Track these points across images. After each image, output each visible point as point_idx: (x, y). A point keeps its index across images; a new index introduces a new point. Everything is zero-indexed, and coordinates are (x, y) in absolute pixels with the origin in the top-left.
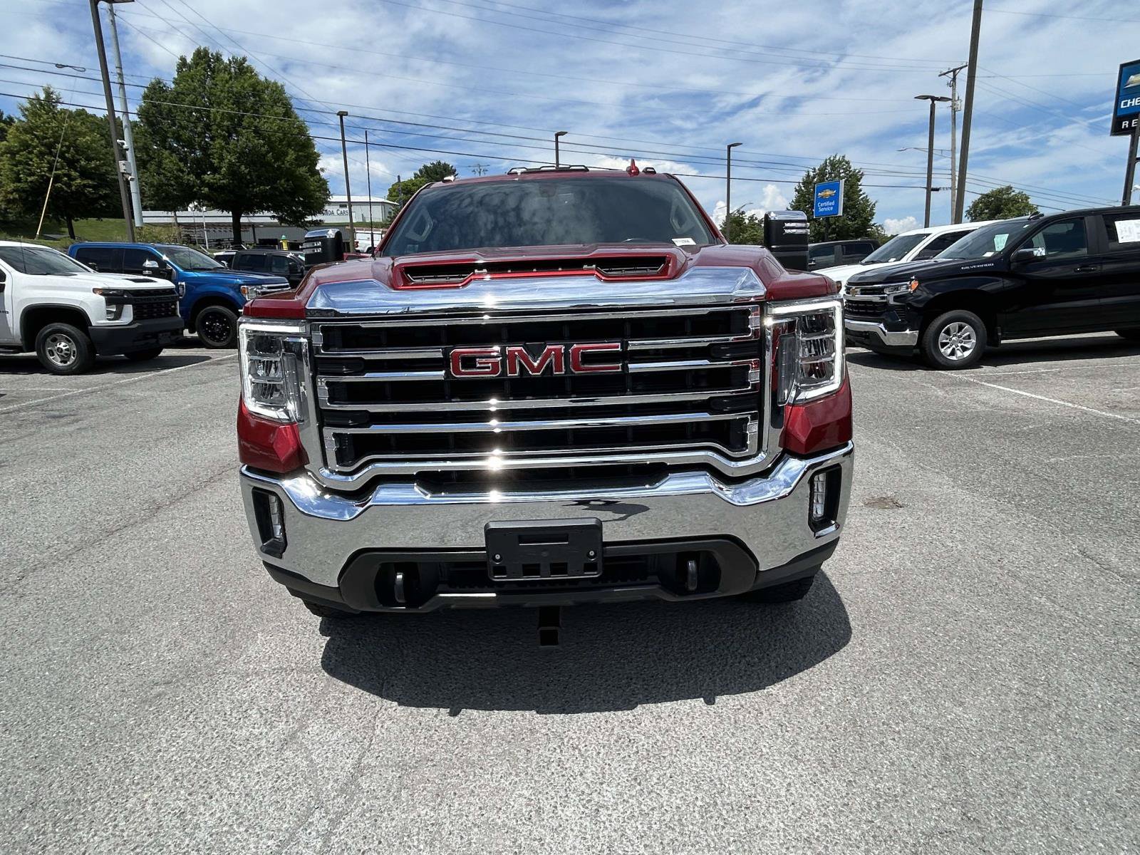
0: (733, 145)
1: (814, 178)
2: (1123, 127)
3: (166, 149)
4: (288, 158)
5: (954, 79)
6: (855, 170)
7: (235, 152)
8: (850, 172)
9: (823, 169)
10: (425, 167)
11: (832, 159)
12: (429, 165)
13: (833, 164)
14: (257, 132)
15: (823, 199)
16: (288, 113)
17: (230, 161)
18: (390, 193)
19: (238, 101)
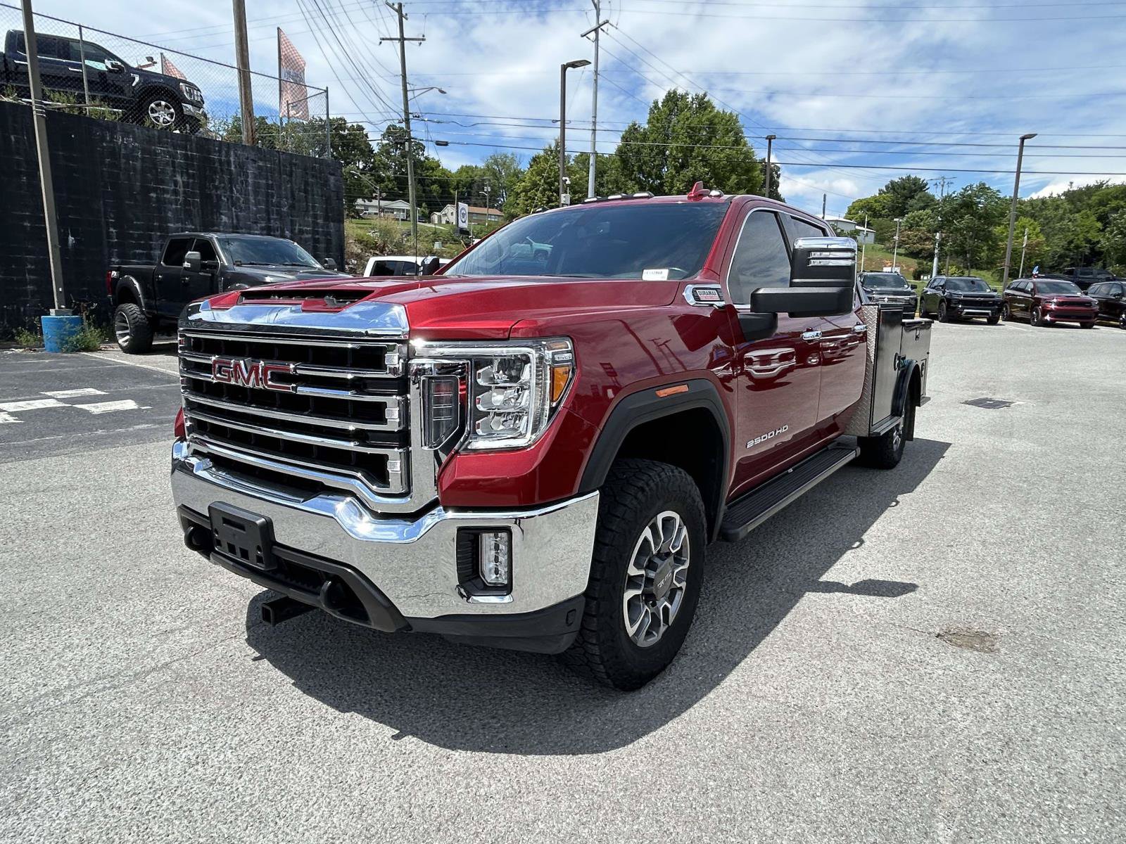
3: (632, 180)
4: (729, 183)
7: (683, 181)
10: (892, 183)
12: (896, 180)
14: (704, 160)
16: (738, 141)
17: (679, 188)
18: (850, 211)
19: (692, 132)
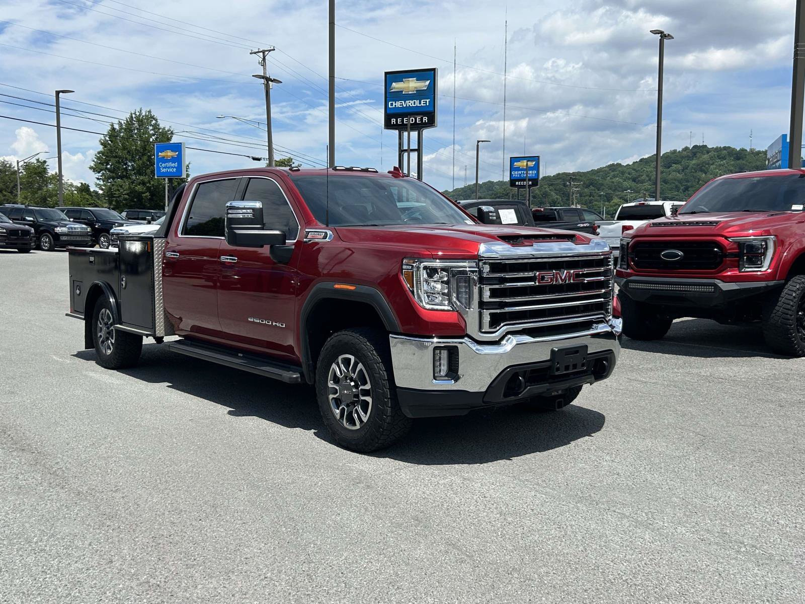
0: (63, 92)
1: (120, 131)
2: (392, 123)
5: (264, 59)
6: (164, 128)
8: (159, 129)
9: (130, 122)
11: (138, 114)
13: (140, 121)
15: (163, 159)
